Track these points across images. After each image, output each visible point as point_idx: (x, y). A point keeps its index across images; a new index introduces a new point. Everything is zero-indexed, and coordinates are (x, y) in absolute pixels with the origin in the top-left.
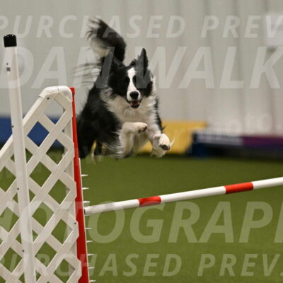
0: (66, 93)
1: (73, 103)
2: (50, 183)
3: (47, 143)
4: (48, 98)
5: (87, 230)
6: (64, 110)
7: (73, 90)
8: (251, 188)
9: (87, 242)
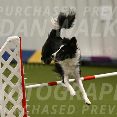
0: (17, 39)
1: (20, 43)
2: (11, 76)
3: (10, 60)
4: (10, 41)
5: (26, 96)
6: (17, 46)
7: (20, 38)
8: (94, 78)
9: (26, 100)
